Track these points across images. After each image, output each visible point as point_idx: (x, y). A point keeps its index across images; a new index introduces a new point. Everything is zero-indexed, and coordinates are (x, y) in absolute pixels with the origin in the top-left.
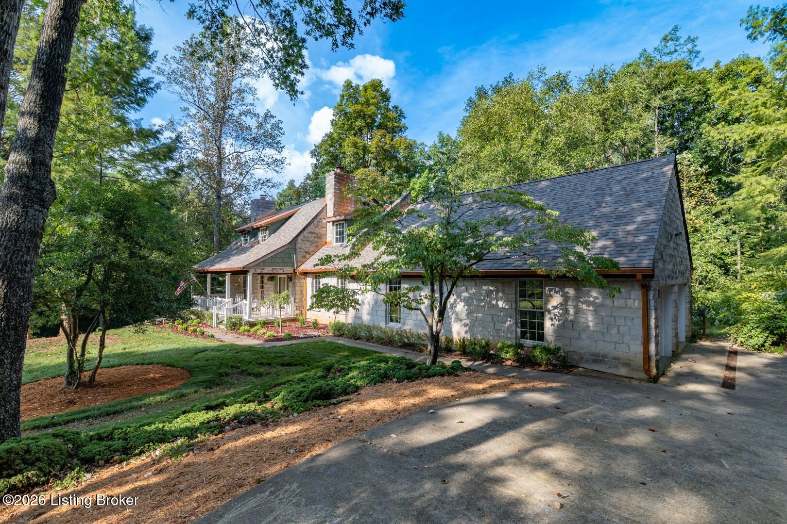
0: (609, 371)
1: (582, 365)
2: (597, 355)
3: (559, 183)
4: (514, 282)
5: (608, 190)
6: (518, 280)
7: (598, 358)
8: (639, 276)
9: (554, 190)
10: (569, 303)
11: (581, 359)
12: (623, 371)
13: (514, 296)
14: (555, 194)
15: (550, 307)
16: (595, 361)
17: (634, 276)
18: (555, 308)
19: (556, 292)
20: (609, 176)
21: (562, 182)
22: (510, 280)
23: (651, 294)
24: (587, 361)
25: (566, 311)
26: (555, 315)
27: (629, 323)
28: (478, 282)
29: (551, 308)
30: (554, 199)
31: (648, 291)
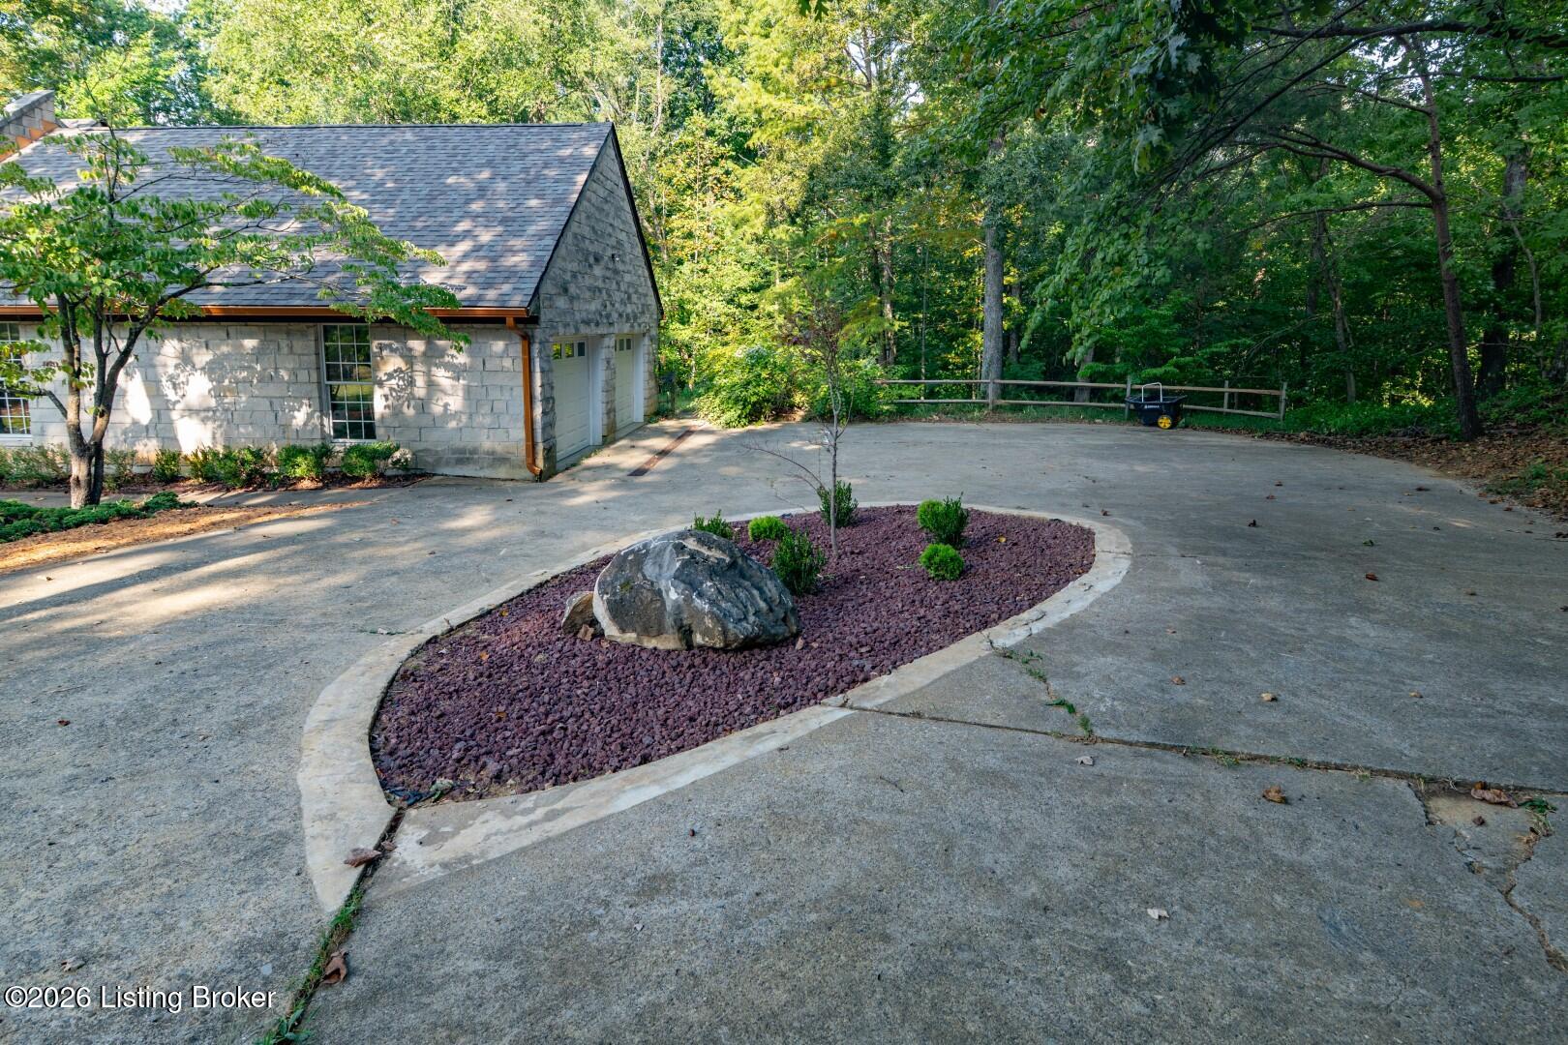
0: (481, 474)
1: (440, 471)
2: (462, 451)
3: (426, 139)
4: (312, 331)
5: (503, 168)
6: (320, 326)
7: (465, 456)
8: (510, 321)
9: (413, 151)
10: (416, 367)
11: (438, 462)
12: (502, 472)
13: (314, 357)
14: (415, 161)
15: (381, 375)
16: (460, 462)
17: (501, 320)
18: (390, 376)
19: (393, 350)
20: (511, 142)
21: (431, 138)
22: (303, 325)
23: (536, 348)
24: (448, 463)
25: (412, 383)
26: (391, 389)
27: (507, 395)
28: (232, 330)
29: (384, 378)
30: (410, 170)
31: (530, 344)
